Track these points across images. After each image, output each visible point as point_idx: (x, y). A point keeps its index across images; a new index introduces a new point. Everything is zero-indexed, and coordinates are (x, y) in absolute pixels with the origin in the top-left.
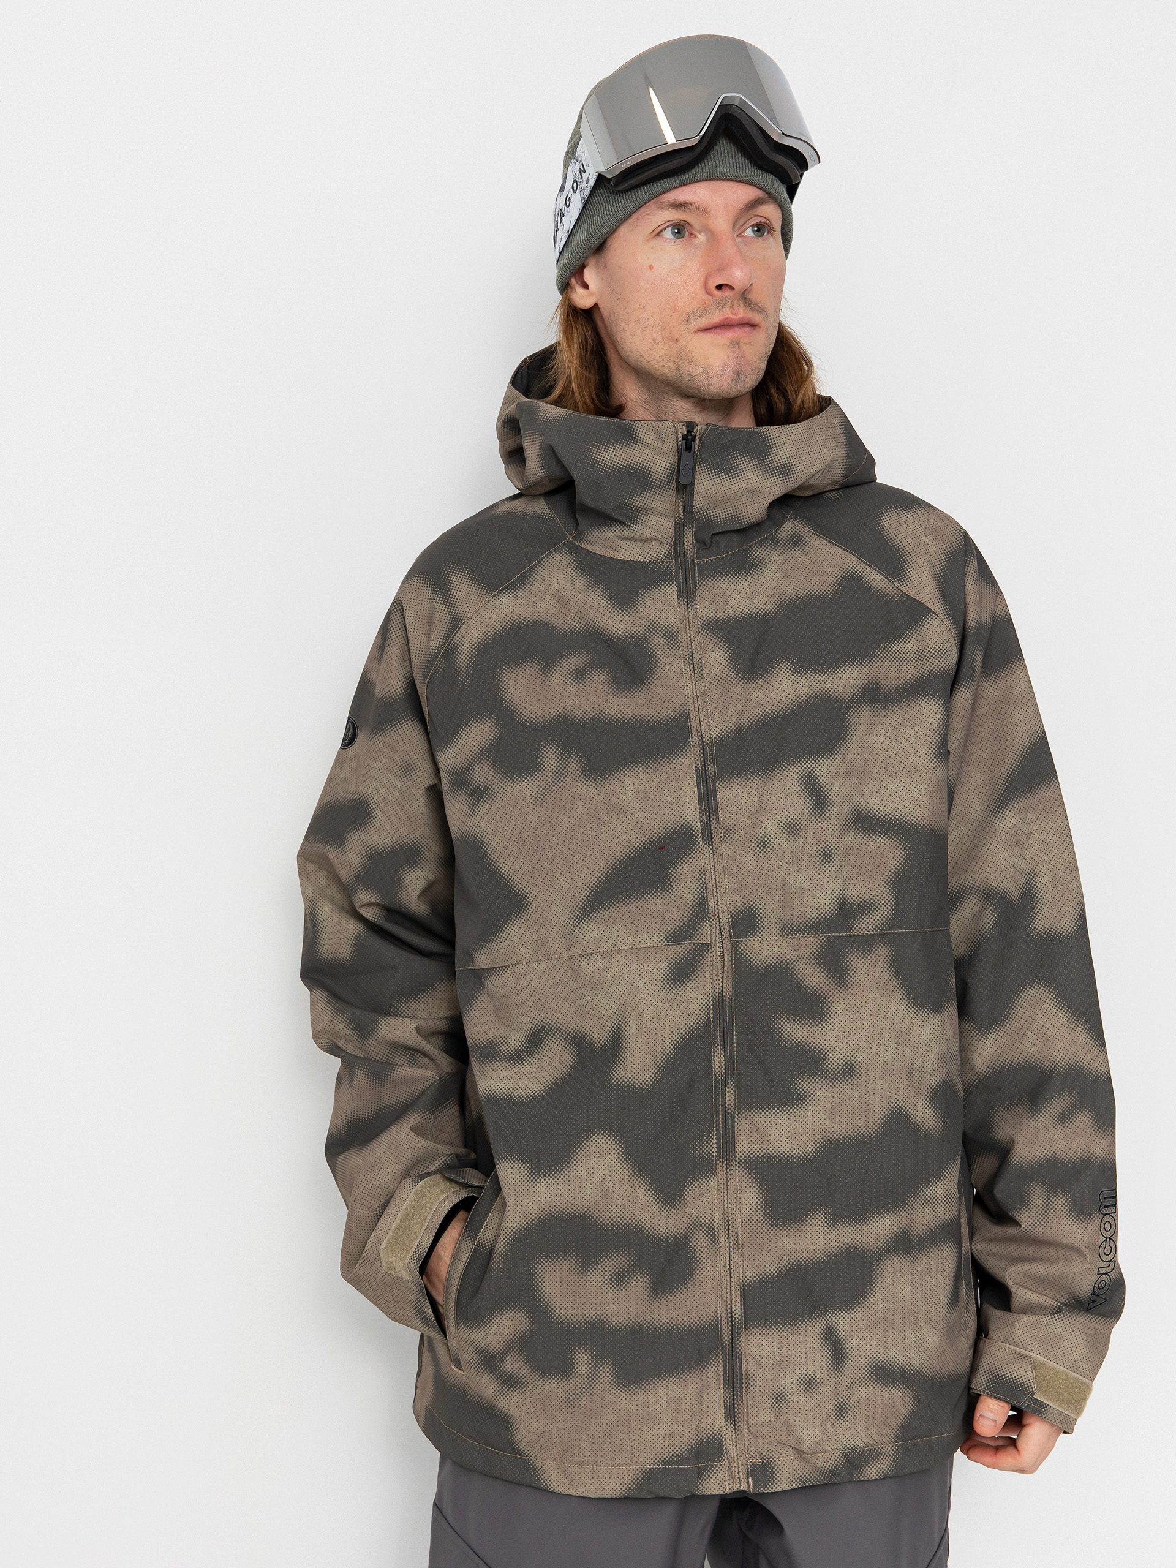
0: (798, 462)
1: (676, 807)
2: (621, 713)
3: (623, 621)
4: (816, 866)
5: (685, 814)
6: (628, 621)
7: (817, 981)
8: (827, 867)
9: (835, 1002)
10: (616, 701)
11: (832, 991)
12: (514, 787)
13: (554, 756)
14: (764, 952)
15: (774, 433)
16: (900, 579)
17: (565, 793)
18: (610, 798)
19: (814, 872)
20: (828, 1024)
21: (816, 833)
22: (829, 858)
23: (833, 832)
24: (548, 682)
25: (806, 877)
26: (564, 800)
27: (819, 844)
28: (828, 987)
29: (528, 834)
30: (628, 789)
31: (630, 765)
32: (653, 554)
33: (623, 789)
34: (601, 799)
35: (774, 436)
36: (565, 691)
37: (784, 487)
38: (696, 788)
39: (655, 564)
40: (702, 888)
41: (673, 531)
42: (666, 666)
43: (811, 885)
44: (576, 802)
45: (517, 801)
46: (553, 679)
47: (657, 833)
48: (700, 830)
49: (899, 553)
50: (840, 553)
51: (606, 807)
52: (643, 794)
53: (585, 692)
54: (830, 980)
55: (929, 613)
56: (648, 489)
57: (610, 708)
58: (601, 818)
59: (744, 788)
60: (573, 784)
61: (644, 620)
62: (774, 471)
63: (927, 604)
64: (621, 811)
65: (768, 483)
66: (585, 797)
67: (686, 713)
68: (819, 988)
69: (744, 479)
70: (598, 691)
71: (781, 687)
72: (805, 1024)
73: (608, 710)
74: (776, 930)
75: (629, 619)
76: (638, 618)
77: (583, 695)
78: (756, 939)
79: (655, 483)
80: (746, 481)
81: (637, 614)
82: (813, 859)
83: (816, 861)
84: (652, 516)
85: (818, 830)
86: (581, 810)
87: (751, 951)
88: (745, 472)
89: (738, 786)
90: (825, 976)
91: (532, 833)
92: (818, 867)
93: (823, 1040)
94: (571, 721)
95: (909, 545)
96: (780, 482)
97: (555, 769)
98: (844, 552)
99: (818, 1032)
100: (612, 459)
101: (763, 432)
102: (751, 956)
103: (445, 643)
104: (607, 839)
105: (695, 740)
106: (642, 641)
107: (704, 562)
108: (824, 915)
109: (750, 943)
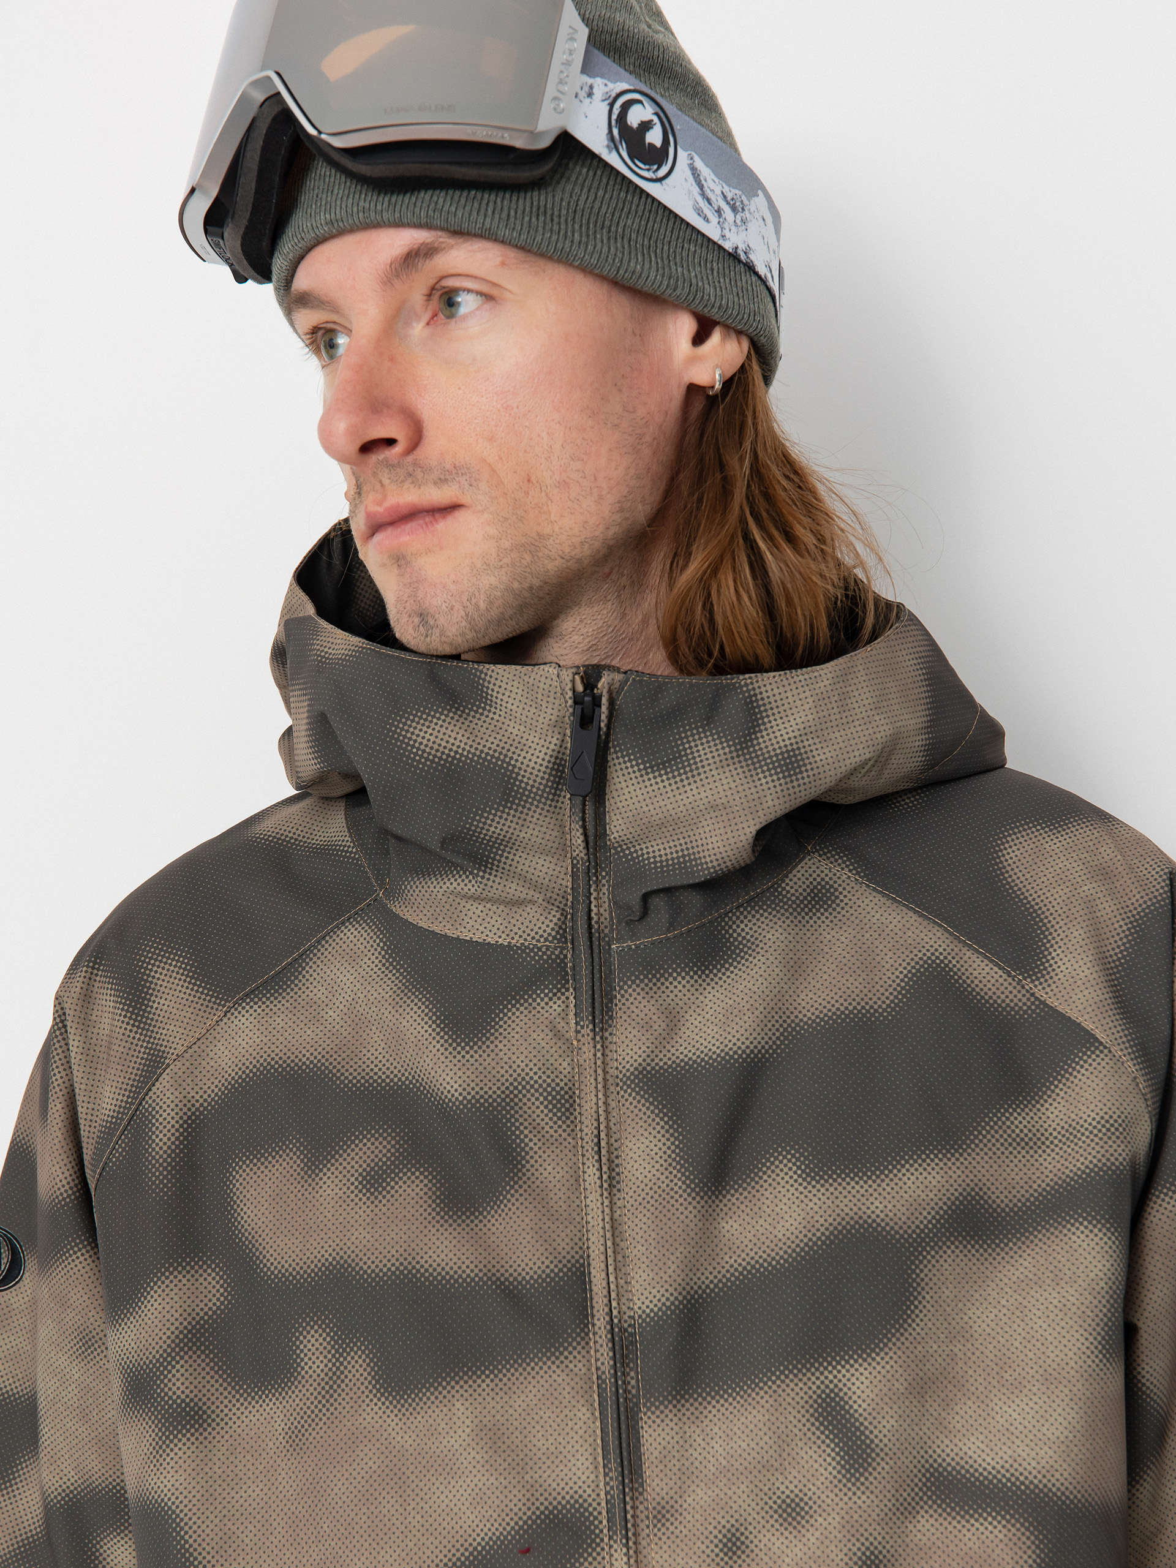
0: (819, 746)
1: (557, 1462)
2: (451, 1264)
3: (464, 1069)
5: (575, 1479)
6: (472, 1069)
10: (442, 1238)
12: (254, 1411)
13: (321, 1348)
15: (769, 687)
16: (1035, 974)
17: (341, 1426)
18: (425, 1440)
24: (314, 1193)
26: (337, 1440)
29: (278, 1510)
30: (459, 1423)
31: (466, 1373)
32: (528, 931)
33: (451, 1423)
34: (410, 1441)
35: (770, 693)
36: (344, 1214)
37: (787, 798)
38: (598, 1423)
39: (532, 950)
41: (570, 885)
42: (545, 1165)
44: (362, 1446)
45: (260, 1442)
46: (325, 1187)
47: (516, 1519)
48: (604, 1513)
49: (1033, 919)
50: (912, 921)
51: (419, 1458)
52: (491, 1434)
53: (384, 1218)
55: (1092, 1045)
56: (513, 803)
57: (430, 1253)
58: (409, 1482)
59: (698, 1422)
60: (356, 1407)
61: (506, 1067)
62: (767, 764)
63: (1089, 1025)
64: (448, 1469)
65: (753, 790)
66: (378, 1435)
67: (583, 1265)
69: (705, 781)
70: (409, 1216)
71: (777, 1209)
73: (426, 1257)
75: (477, 1064)
76: (493, 1064)
77: (380, 1223)
79: (525, 789)
80: (707, 787)
81: (493, 1055)
84: (524, 856)
86: (371, 1463)
88: (707, 769)
91: (286, 1509)
94: (354, 1278)
95: (1054, 903)
96: (778, 789)
97: (322, 1375)
98: (920, 920)
100: (438, 741)
101: (746, 685)
103: (132, 1103)
104: (418, 1526)
105: (600, 1322)
106: (500, 1112)
107: (630, 948)
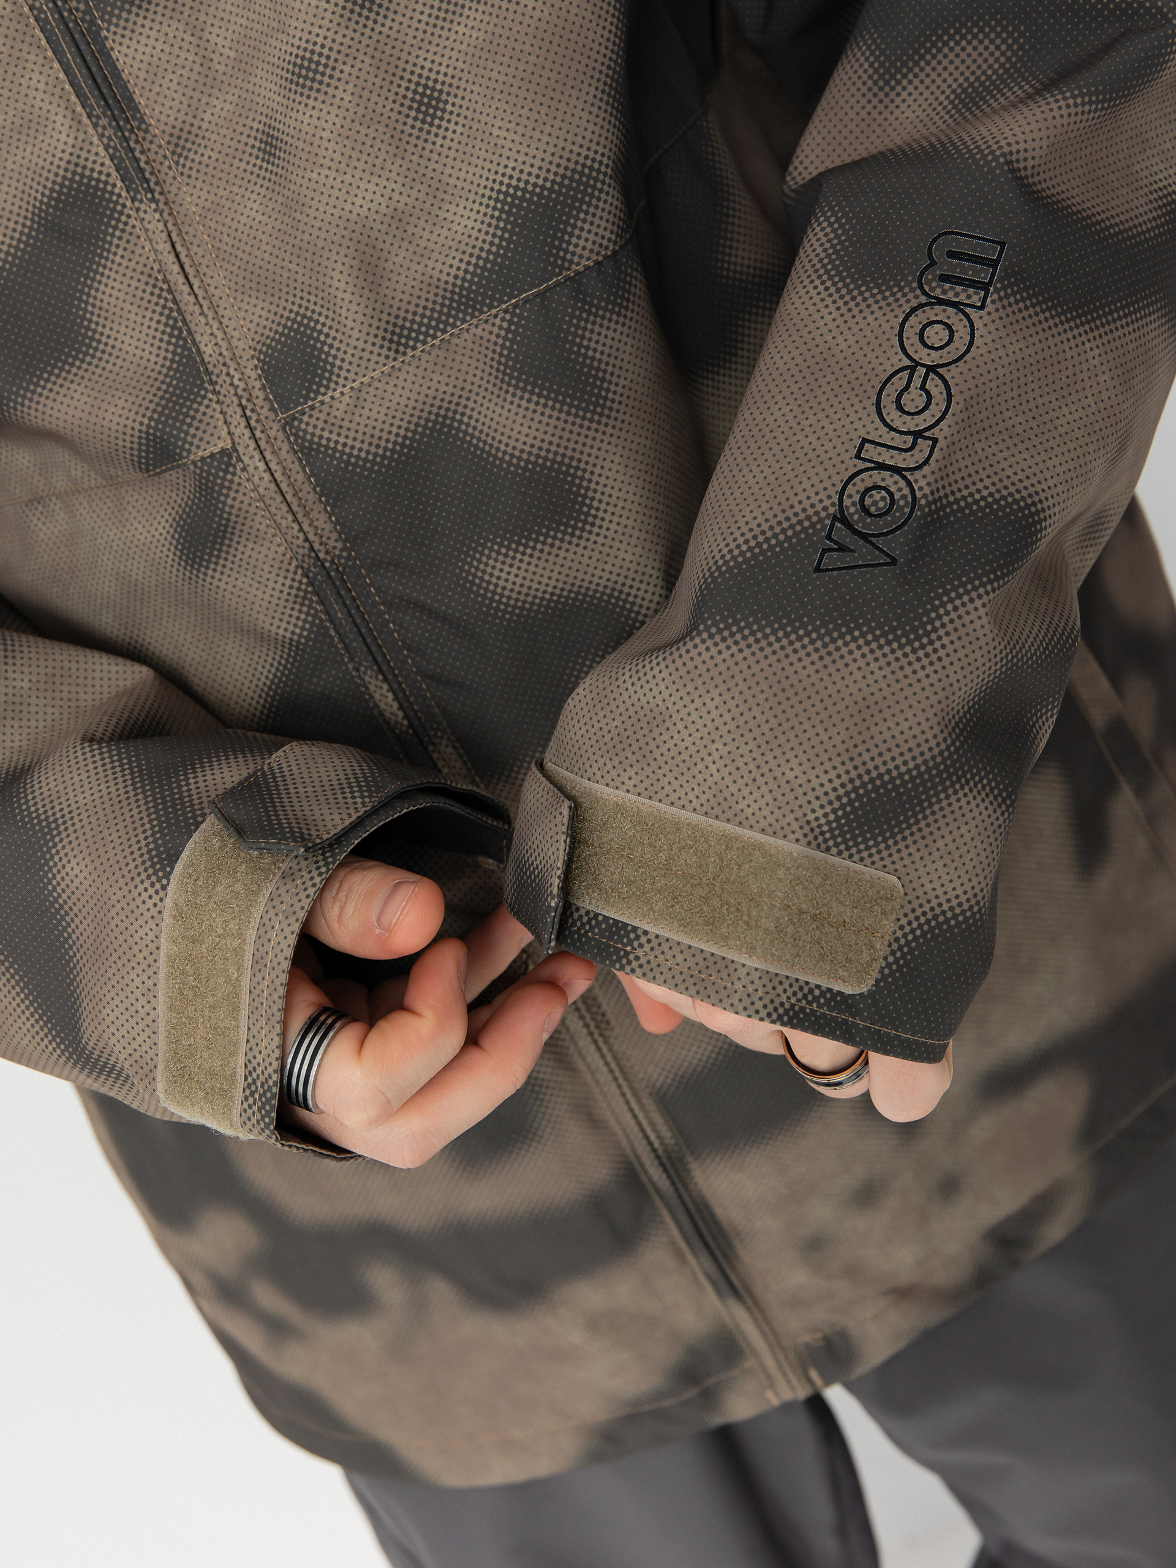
4: (413, 141)
7: (533, 432)
8: (441, 132)
9: (600, 462)
11: (581, 439)
14: (374, 414)
19: (415, 158)
20: (605, 524)
21: (378, 55)
22: (436, 108)
23: (420, 35)
25: (401, 180)
27: (396, 80)
28: (566, 435)
40: (169, 317)
43: (422, 196)
54: (563, 416)
68: (545, 446)
72: (547, 548)
74: (376, 350)
78: (337, 394)
82: (400, 127)
83: (408, 129)
85: (381, 46)
87: (336, 430)
89: (159, 18)
90: (548, 411)
92: (420, 143)
93: (608, 567)
99: (587, 553)
102: (342, 440)
108: (479, 258)
109: (326, 408)
